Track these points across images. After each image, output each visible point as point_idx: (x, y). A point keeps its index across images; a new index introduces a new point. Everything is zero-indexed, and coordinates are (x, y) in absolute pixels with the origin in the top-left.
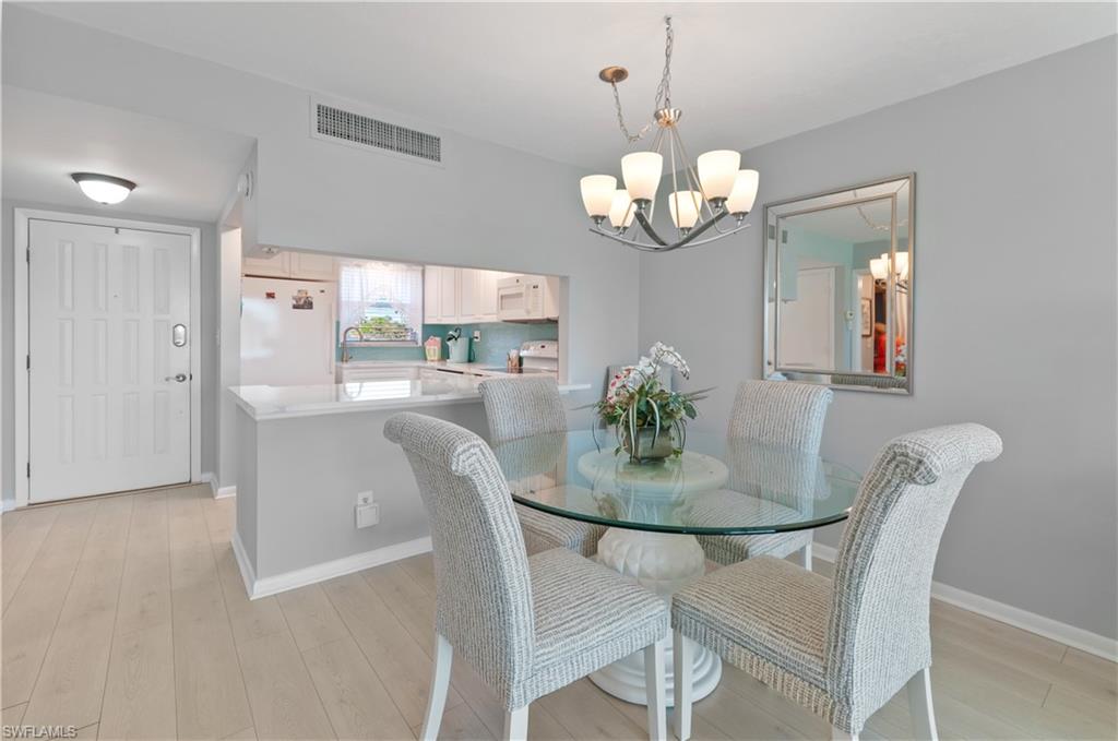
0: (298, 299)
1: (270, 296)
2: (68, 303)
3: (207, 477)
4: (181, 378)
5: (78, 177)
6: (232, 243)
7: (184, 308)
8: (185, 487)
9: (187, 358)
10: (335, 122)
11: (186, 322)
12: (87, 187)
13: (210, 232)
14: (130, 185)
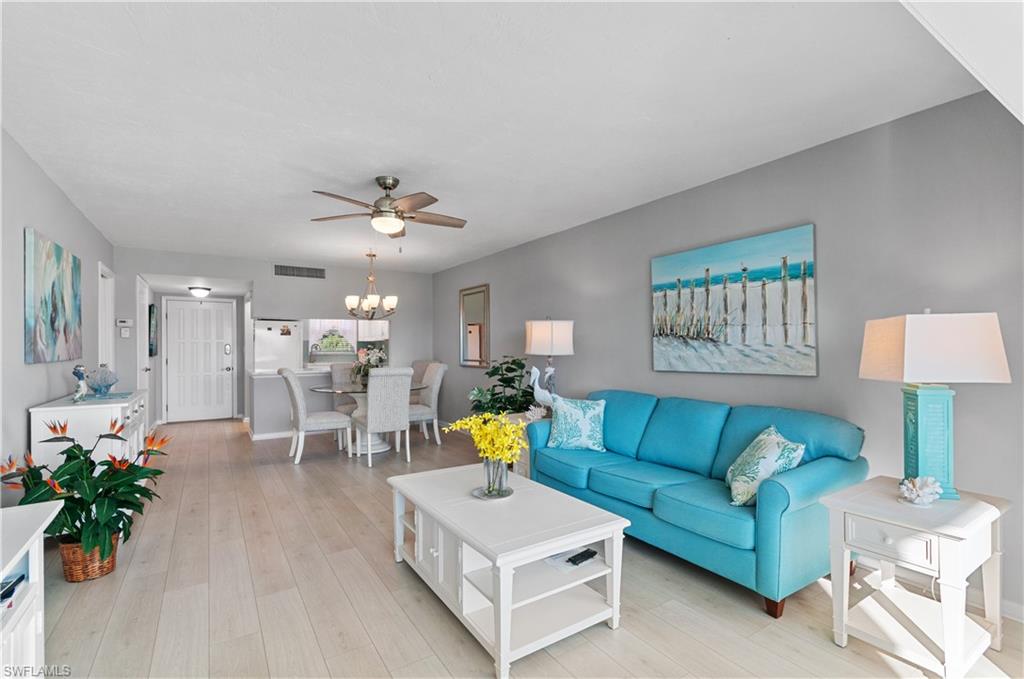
0: (283, 331)
1: (270, 329)
2: (182, 336)
3: (240, 416)
4: (228, 369)
5: (190, 288)
6: (248, 307)
7: (230, 336)
8: (231, 419)
9: (230, 360)
10: (281, 270)
11: (230, 342)
12: (192, 291)
13: (240, 300)
14: (209, 290)
